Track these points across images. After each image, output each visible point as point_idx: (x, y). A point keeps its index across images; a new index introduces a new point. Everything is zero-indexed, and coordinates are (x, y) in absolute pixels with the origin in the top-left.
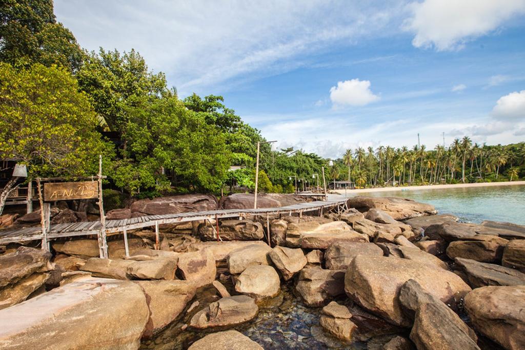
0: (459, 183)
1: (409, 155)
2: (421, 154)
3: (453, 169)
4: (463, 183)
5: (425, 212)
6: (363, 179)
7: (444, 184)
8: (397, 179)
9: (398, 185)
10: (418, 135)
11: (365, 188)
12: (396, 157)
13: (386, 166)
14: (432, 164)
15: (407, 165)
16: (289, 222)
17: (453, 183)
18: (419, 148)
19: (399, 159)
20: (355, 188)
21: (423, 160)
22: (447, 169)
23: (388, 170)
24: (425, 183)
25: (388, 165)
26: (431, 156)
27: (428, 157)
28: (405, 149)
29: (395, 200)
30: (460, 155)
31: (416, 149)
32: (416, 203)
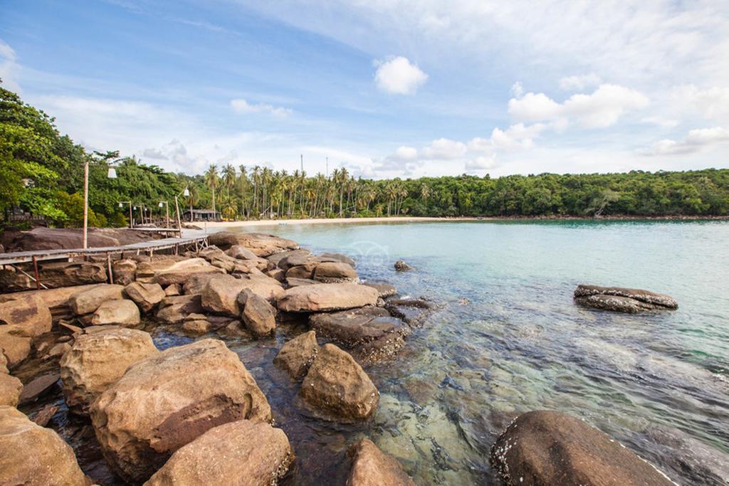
0: (337, 217)
1: (288, 182)
2: (302, 182)
3: (332, 202)
4: (340, 217)
5: (288, 248)
6: (232, 209)
7: (323, 218)
8: (275, 210)
9: (276, 218)
10: (302, 156)
11: (235, 220)
12: (274, 183)
13: (262, 192)
14: (312, 195)
15: (287, 193)
16: (139, 261)
17: (331, 217)
18: (300, 174)
19: (277, 186)
20: (222, 221)
21: (304, 188)
22: (327, 200)
23: (265, 198)
24: (305, 216)
25: (265, 192)
26: (311, 185)
27: (309, 186)
28: (284, 174)
29: (259, 236)
30: (338, 186)
31: (296, 175)
32: (280, 240)
